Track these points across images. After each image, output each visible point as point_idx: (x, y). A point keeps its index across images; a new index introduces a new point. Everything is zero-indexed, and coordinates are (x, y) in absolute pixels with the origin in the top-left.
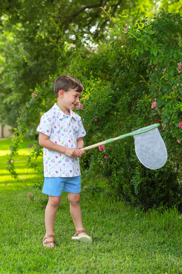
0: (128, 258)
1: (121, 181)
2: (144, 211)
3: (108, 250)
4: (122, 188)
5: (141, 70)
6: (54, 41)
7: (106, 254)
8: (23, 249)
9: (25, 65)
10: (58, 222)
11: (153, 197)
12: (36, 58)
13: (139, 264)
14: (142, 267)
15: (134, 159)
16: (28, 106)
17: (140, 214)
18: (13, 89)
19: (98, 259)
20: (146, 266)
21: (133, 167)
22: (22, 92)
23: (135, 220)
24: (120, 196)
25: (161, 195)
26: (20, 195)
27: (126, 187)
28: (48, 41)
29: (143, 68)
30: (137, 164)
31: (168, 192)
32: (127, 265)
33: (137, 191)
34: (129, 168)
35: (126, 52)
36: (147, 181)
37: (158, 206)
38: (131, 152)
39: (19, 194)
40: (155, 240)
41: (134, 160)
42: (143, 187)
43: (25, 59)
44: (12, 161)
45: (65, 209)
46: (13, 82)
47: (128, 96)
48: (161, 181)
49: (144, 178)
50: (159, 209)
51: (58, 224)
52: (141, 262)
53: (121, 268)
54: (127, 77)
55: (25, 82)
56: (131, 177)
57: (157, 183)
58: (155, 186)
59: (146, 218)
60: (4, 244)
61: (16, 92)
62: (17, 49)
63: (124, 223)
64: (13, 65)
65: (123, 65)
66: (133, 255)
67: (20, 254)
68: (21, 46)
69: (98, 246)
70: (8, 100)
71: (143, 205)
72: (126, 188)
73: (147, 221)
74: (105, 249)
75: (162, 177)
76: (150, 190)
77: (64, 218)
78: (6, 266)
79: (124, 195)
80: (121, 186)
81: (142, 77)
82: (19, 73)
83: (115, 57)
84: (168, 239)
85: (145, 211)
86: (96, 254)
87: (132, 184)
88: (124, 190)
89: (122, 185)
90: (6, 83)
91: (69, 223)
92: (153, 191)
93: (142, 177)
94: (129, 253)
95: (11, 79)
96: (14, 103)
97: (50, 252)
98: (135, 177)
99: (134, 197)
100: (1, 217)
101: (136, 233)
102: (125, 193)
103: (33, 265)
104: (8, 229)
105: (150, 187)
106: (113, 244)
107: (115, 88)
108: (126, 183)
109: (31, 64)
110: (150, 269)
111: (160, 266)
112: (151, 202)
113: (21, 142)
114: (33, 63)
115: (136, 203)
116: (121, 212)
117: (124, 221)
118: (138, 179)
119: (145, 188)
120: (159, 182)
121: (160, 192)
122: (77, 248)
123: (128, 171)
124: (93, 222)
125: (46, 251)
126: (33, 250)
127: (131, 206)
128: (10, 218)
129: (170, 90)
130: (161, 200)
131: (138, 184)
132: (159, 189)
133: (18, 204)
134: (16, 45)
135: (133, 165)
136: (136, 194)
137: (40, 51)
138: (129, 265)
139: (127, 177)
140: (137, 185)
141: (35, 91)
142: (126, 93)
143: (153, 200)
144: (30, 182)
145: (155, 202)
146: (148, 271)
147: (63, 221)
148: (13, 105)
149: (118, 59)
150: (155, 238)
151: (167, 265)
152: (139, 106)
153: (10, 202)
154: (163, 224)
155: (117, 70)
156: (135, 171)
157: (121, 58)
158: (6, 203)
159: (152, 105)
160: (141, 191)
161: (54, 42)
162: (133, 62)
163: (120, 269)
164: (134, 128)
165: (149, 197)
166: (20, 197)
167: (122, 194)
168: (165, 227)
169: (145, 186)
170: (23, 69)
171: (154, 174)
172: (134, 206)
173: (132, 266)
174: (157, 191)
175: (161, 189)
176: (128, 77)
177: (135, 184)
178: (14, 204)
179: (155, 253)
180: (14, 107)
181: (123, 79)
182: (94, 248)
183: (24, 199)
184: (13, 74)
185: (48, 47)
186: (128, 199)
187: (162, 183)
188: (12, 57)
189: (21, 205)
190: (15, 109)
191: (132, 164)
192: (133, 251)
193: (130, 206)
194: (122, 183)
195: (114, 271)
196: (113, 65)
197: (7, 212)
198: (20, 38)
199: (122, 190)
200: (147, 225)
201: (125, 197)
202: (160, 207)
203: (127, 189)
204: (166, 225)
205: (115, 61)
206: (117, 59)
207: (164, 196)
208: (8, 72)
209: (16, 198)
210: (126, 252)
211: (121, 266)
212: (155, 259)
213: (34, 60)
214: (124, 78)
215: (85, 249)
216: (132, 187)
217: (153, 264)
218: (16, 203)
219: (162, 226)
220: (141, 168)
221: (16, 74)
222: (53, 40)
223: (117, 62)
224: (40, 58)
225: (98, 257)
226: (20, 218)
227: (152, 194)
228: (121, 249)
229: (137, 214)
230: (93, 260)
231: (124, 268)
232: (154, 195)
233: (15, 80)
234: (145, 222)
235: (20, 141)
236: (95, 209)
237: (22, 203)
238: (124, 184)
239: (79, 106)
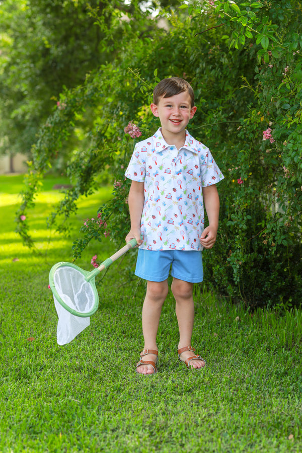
0: (224, 405)
1: (210, 261)
2: (249, 312)
3: (188, 389)
4: (212, 272)
5: (244, 65)
6: (94, 10)
7: (183, 396)
8: (38, 388)
9: (46, 52)
10: (101, 334)
11: (267, 288)
12: (65, 40)
13: (243, 419)
14: (247, 423)
15: (232, 221)
16: (50, 125)
17: (243, 317)
18: (26, 93)
19: (170, 407)
20: (255, 421)
21: (230, 236)
22: (42, 99)
23: (234, 328)
24: (207, 285)
25: (280, 283)
26: (37, 281)
27: (219, 270)
28: (85, 11)
29: (247, 62)
30: (238, 231)
31: (293, 278)
32: (222, 419)
33: (238, 278)
34: (223, 236)
35: (217, 32)
36: (255, 260)
37: (274, 303)
38: (228, 210)
39: (35, 279)
40: (270, 368)
41: (233, 223)
42: (247, 270)
43: (46, 42)
44: (24, 218)
45: (113, 308)
46: (27, 82)
47: (220, 113)
48: (279, 260)
49: (250, 255)
50: (276, 307)
51: (101, 338)
52: (246, 415)
53: (210, 426)
54: (219, 77)
55: (47, 83)
56: (227, 253)
57: (273, 263)
58: (269, 269)
59: (253, 324)
60: (5, 378)
61: (32, 98)
62: (32, 25)
63: (215, 334)
64: (25, 52)
65: (211, 56)
66: (232, 400)
67: (32, 398)
68: (39, 21)
69: (170, 382)
70: (18, 112)
71: (249, 301)
72: (218, 272)
73: (255, 331)
74: (183, 387)
75: (281, 252)
76: (261, 275)
77: (111, 326)
78: (7, 424)
79: (215, 284)
80: (210, 268)
81: (244, 79)
82: (35, 66)
83: (197, 43)
84: (293, 365)
85: (252, 311)
86: (166, 397)
87: (228, 265)
88: (215, 276)
89: (212, 266)
90: (15, 83)
91: (120, 336)
92: (266, 277)
93: (246, 252)
94: (224, 395)
95: (23, 76)
96: (31, 116)
97: (85, 393)
98: (235, 253)
99: (233, 288)
100: (3, 325)
101: (237, 354)
102: (216, 280)
103: (54, 420)
104: (14, 349)
105: (261, 270)
106: (197, 377)
107: (197, 98)
108: (218, 263)
109: (55, 51)
110: (263, 427)
111: (279, 420)
112: (262, 296)
113: (39, 186)
114: (59, 49)
115: (237, 298)
116: (211, 312)
117: (216, 331)
118: (239, 256)
119: (252, 271)
120: (275, 262)
121: (277, 279)
122: (133, 386)
123: (223, 243)
124: (162, 333)
125: (79, 392)
126: (55, 391)
127: (228, 302)
128: (17, 327)
129: (295, 107)
130: (280, 291)
131: (240, 265)
132: (277, 274)
133: (33, 298)
134: (30, 18)
135: (231, 232)
136: (236, 283)
137: (71, 28)
138: (225, 420)
139: (220, 253)
140: (238, 267)
141: (61, 100)
142: (217, 107)
143: (265, 292)
144: (56, 255)
145: (269, 296)
146: (260, 433)
147: (110, 331)
148: (28, 121)
149: (204, 46)
150: (271, 365)
151: (292, 419)
152: (242, 130)
153: (19, 295)
154: (283, 338)
155: (203, 65)
156: (234, 242)
157: (209, 43)
158: (13, 296)
159: (264, 136)
160: (245, 277)
161: (95, 13)
162: (231, 53)
163: (210, 429)
164: (234, 168)
165: (259, 288)
166: (37, 284)
167: (212, 281)
168: (287, 341)
169: (252, 268)
170: (42, 59)
171: (267, 247)
172: (233, 303)
173: (231, 423)
174: (272, 277)
175: (281, 274)
176: (221, 77)
177: (235, 266)
178: (25, 300)
179: (270, 395)
180: (29, 124)
181: (211, 81)
182: (163, 385)
183: (44, 288)
184: (26, 68)
185: (86, 20)
186: (222, 290)
187: (281, 263)
188: (25, 37)
189: (38, 301)
190: (31, 126)
191: (229, 230)
192: (231, 390)
193: (225, 302)
194: (211, 262)
195: (198, 433)
196: (195, 55)
197: (13, 315)
198: (38, 5)
199: (212, 275)
200: (256, 340)
201: (217, 286)
202: (277, 304)
203: (220, 274)
204: (289, 337)
205: (197, 48)
206: (201, 44)
207: (285, 285)
208: (18, 64)
209: (31, 286)
210: (219, 394)
211: (211, 422)
212: (271, 408)
213: (61, 43)
214: (213, 79)
215: (147, 388)
216: (229, 271)
217: (268, 418)
218: (30, 297)
219: (282, 340)
220: (245, 238)
221: (30, 68)
222: (93, 8)
223: (201, 51)
224: (72, 40)
225: (171, 404)
226: (35, 327)
227: (265, 281)
228: (210, 387)
229: (238, 317)
230: (161, 409)
231: (215, 425)
232: (267, 284)
233: (30, 79)
234: (252, 332)
235: (37, 184)
236: (165, 307)
237: (39, 297)
238: (215, 265)
239: (134, 130)
